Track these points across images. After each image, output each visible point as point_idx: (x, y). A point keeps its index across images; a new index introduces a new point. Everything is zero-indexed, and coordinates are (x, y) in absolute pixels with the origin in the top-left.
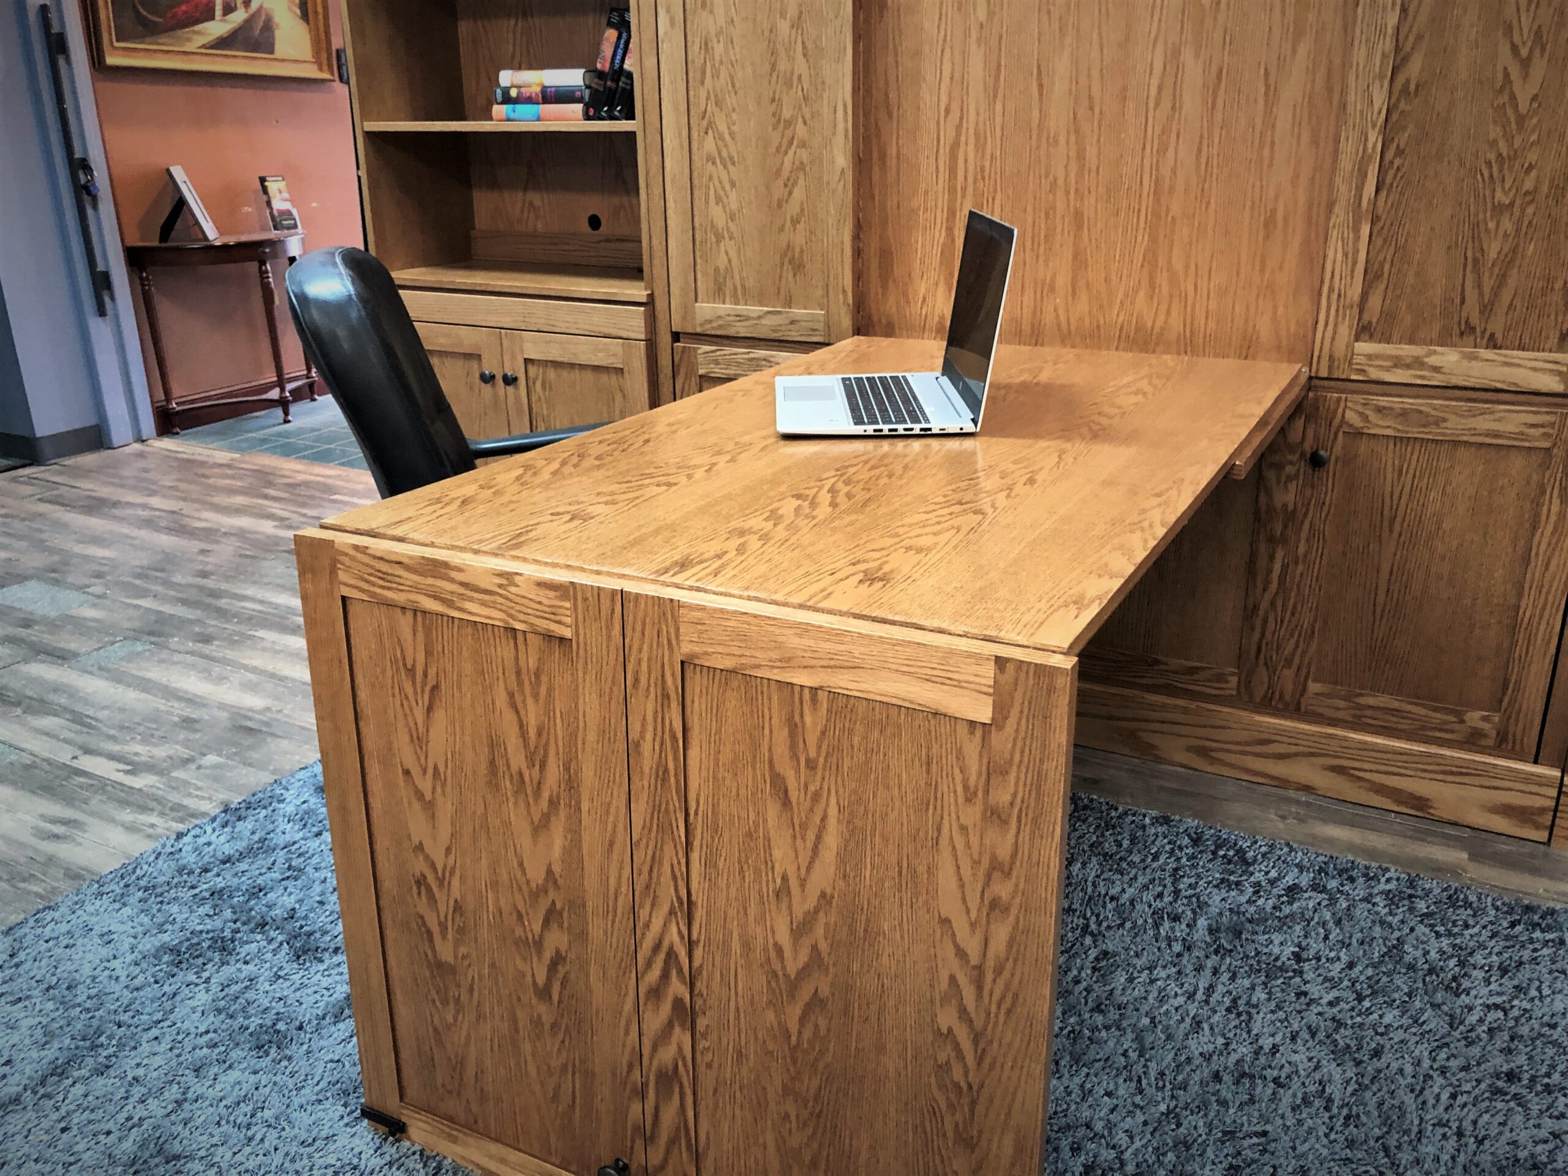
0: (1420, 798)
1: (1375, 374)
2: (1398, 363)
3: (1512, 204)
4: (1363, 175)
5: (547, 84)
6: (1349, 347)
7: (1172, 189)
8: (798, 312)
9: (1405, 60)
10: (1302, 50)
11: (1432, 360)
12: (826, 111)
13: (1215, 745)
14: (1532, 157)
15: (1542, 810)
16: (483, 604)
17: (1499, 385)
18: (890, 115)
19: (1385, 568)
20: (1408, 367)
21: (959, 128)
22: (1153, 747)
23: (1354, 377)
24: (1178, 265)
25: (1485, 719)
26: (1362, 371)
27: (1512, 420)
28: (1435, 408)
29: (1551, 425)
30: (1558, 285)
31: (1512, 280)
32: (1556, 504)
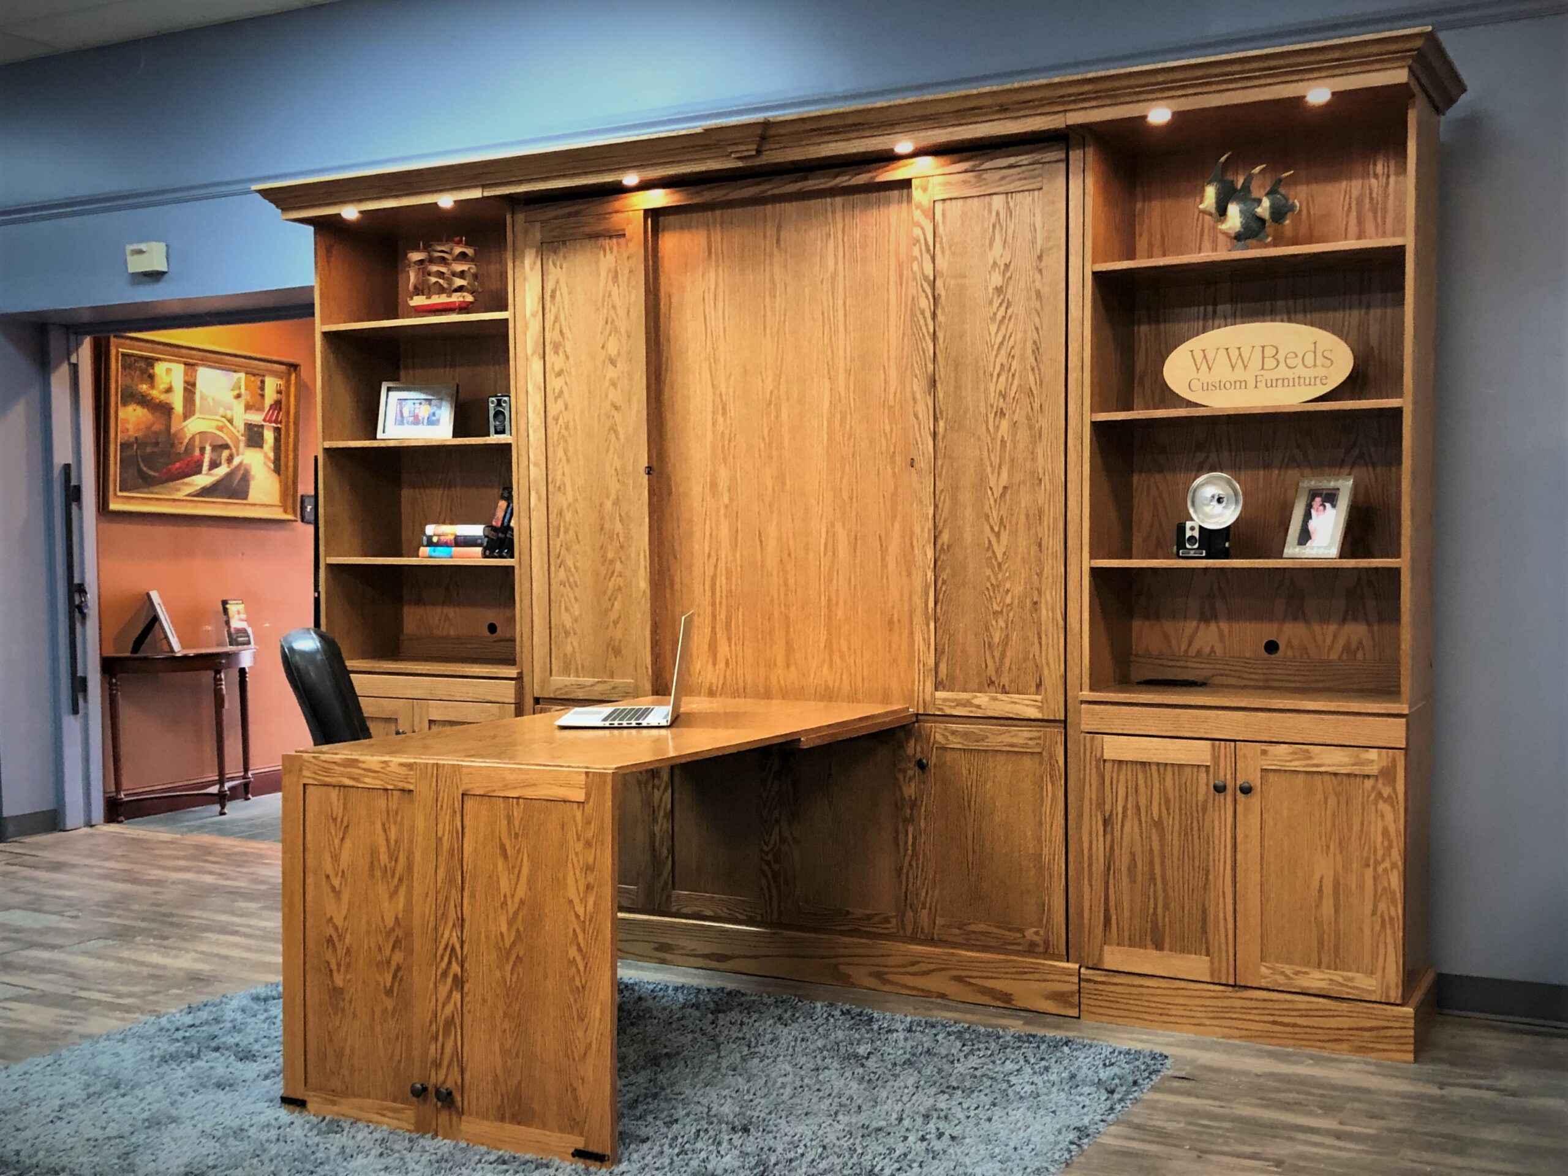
0: (1006, 994)
1: (948, 711)
2: (959, 704)
3: (1002, 611)
4: (927, 594)
5: (459, 534)
6: (932, 695)
8: (618, 681)
9: (940, 532)
10: (897, 526)
11: (976, 701)
12: (633, 556)
13: (885, 969)
14: (1008, 586)
15: (1072, 993)
17: (1011, 715)
19: (970, 836)
20: (964, 705)
22: (849, 976)
23: (937, 713)
25: (1037, 933)
26: (940, 709)
27: (1022, 736)
28: (981, 730)
29: (1039, 738)
30: (1031, 656)
31: (1009, 654)
32: (1050, 788)
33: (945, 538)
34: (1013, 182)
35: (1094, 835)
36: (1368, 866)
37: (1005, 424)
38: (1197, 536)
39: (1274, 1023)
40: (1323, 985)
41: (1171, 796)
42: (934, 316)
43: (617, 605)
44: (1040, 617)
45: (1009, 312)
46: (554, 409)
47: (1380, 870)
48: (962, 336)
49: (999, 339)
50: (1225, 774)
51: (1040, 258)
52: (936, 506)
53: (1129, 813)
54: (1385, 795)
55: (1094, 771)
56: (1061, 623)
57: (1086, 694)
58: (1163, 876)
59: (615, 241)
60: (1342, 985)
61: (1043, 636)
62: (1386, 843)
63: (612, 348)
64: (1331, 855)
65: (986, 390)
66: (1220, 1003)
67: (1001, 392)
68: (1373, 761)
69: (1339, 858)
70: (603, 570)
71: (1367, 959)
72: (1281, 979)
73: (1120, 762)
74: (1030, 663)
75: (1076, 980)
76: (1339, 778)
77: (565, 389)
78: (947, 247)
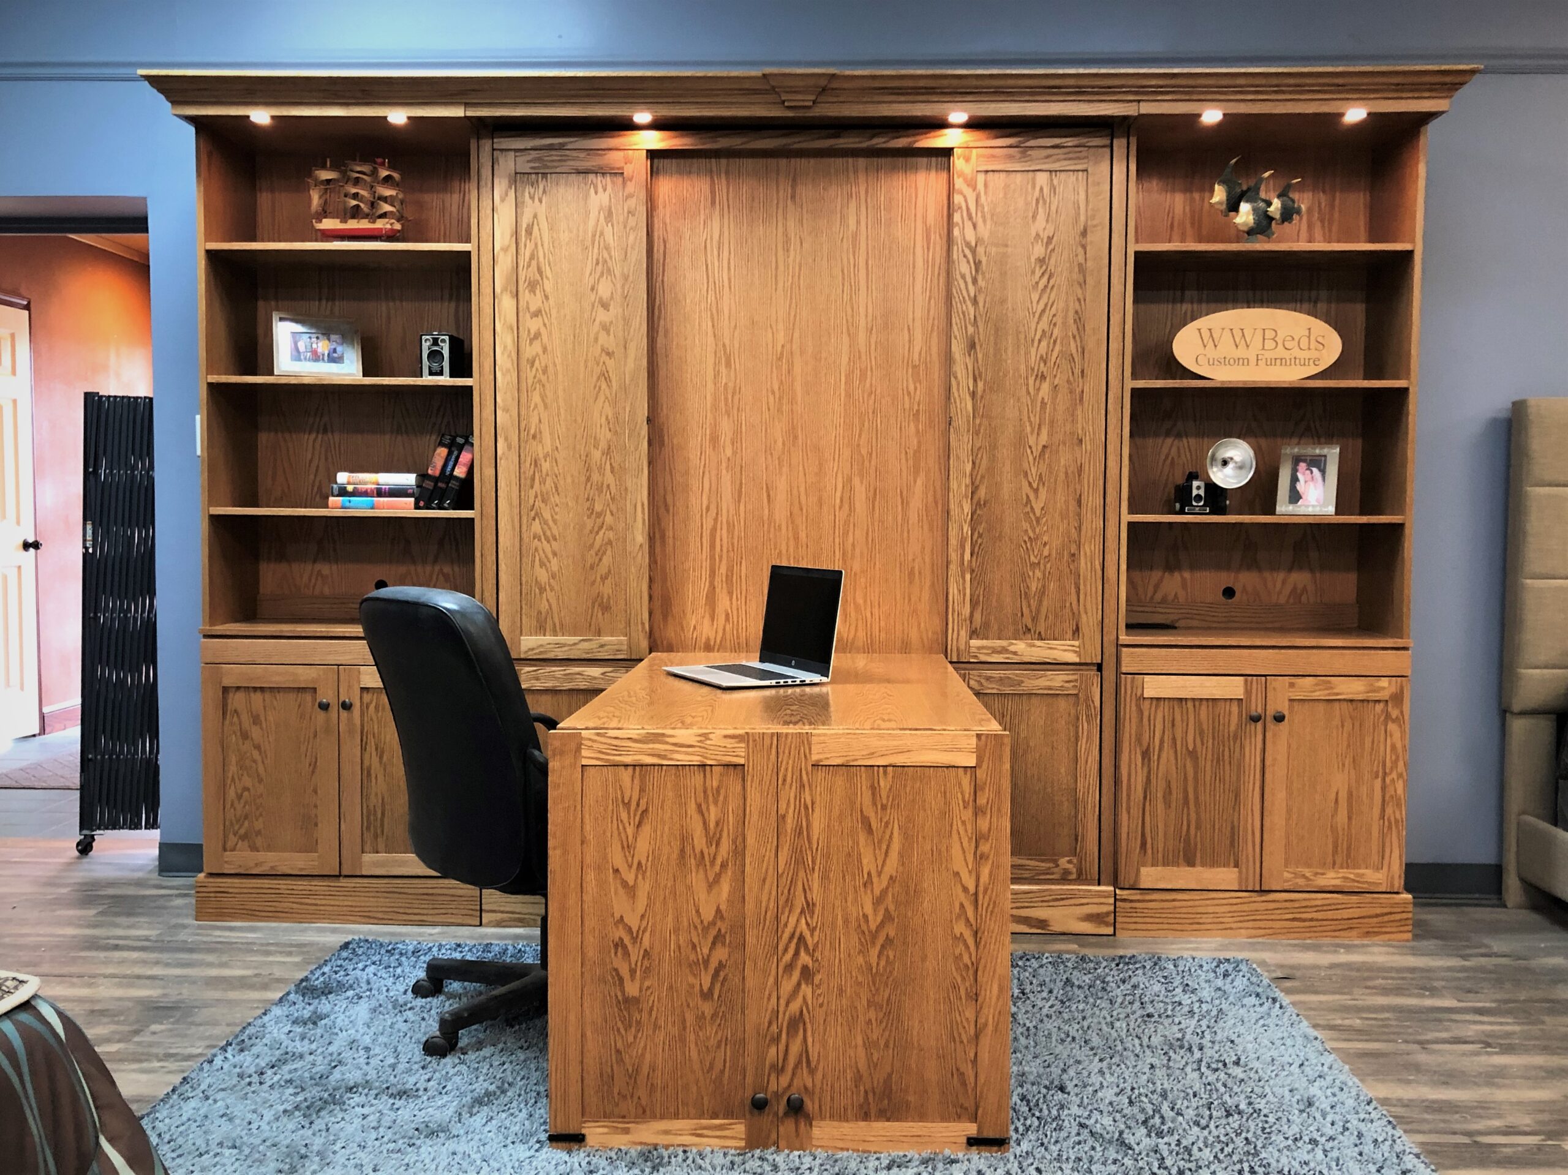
0: (1042, 921)
1: (983, 658)
2: (995, 651)
3: (1039, 563)
4: (963, 549)
5: (382, 482)
6: (967, 644)
7: (853, 555)
9: (977, 488)
10: (919, 482)
11: (1012, 648)
12: (628, 507)
15: (1108, 914)
16: (687, 753)
17: (1049, 661)
18: (668, 511)
20: (1000, 652)
21: (716, 520)
23: (971, 662)
24: (861, 601)
25: (1069, 862)
26: (976, 657)
27: (1057, 680)
28: (1017, 675)
29: (1076, 681)
30: (1068, 605)
31: (1045, 603)
32: (1085, 725)
33: (982, 493)
34: (1058, 160)
35: (1133, 766)
36: (1377, 777)
37: (1046, 387)
38: (1203, 494)
39: (1294, 919)
40: (1338, 882)
41: (1205, 727)
42: (975, 281)
43: (607, 560)
44: (1078, 568)
45: (1052, 282)
46: (529, 351)
47: (1388, 780)
48: (1003, 301)
49: (1041, 306)
50: (1256, 708)
51: (1084, 233)
52: (974, 463)
53: (1166, 745)
54: (1394, 717)
55: (1134, 708)
56: (1100, 573)
57: (1124, 638)
58: (1197, 798)
59: (608, 178)
60: (1354, 881)
61: (1082, 587)
62: (1394, 758)
63: (604, 289)
64: (1346, 771)
65: (1027, 353)
66: (1245, 907)
67: (1041, 357)
68: (1384, 688)
69: (1353, 772)
70: (589, 523)
71: (1375, 858)
72: (1301, 882)
73: (1158, 699)
74: (1068, 610)
75: (1112, 900)
76: (1354, 704)
77: (543, 330)
78: (988, 216)
